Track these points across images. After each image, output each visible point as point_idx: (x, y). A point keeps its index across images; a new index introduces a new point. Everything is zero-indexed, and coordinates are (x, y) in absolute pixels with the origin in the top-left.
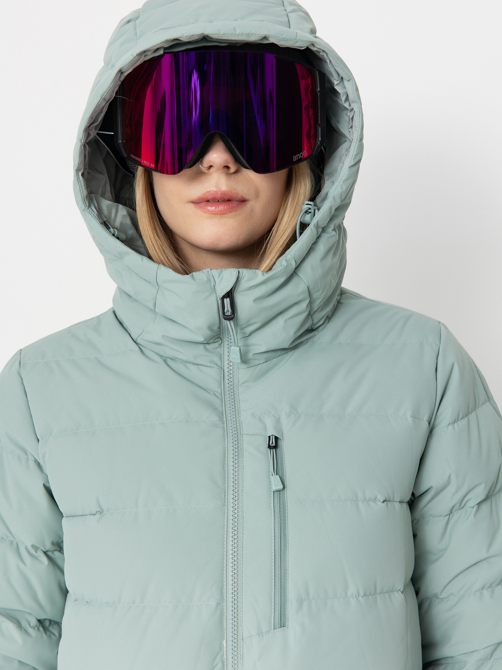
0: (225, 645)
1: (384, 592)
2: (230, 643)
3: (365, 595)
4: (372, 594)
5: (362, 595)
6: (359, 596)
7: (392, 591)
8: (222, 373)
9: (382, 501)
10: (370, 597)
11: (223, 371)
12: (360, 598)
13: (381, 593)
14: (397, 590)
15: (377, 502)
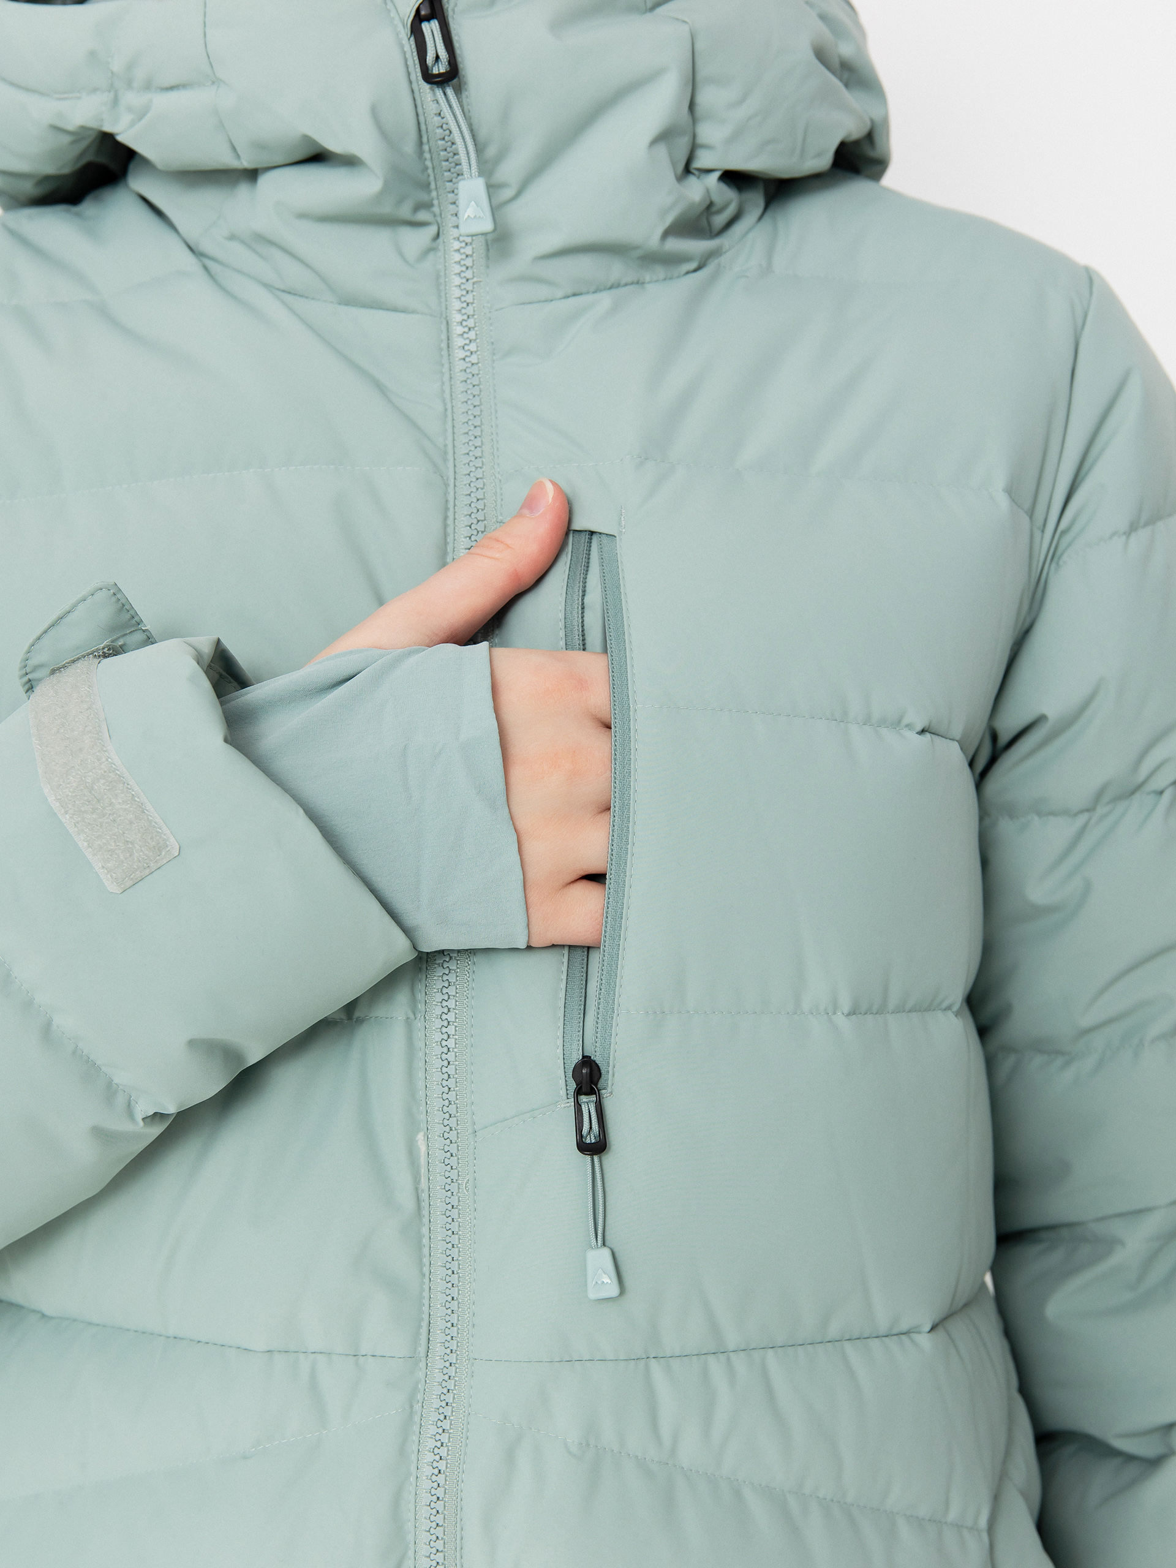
0: (423, 1148)
1: (909, 1006)
2: (438, 1143)
3: (853, 1012)
4: (874, 1010)
5: (846, 1012)
6: (834, 1013)
7: (927, 1009)
8: (444, 327)
9: (919, 728)
10: (870, 1017)
11: (445, 323)
12: (840, 1020)
13: (899, 1010)
14: (944, 1005)
15: (902, 731)
